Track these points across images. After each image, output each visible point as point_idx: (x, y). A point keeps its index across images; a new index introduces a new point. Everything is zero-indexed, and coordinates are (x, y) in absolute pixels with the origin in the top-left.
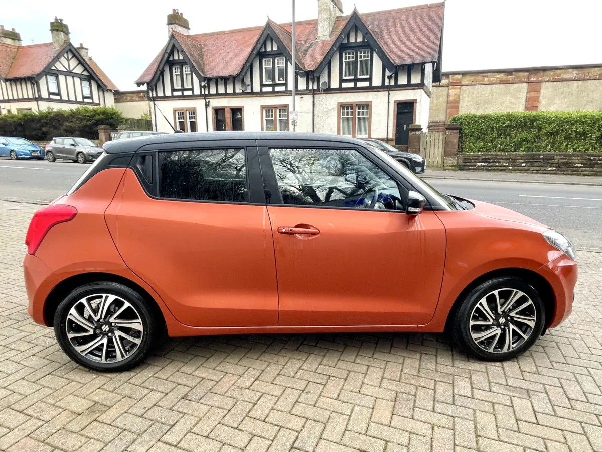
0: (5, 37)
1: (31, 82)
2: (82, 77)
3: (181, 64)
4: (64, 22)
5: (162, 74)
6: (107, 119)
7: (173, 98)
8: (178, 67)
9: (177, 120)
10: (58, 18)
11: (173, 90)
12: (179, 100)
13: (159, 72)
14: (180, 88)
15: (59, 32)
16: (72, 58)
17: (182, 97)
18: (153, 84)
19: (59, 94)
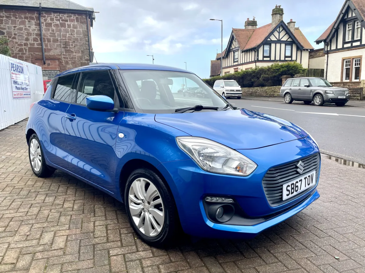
0: (249, 25)
1: (254, 51)
2: (287, 42)
3: (355, 20)
4: (281, 7)
5: (337, 31)
6: (289, 70)
7: (343, 49)
8: (351, 23)
9: (345, 67)
10: (278, 6)
11: (344, 42)
12: (348, 50)
13: (334, 30)
14: (350, 40)
15: (276, 15)
16: (282, 31)
17: (352, 48)
18: (328, 40)
19: (270, 57)
